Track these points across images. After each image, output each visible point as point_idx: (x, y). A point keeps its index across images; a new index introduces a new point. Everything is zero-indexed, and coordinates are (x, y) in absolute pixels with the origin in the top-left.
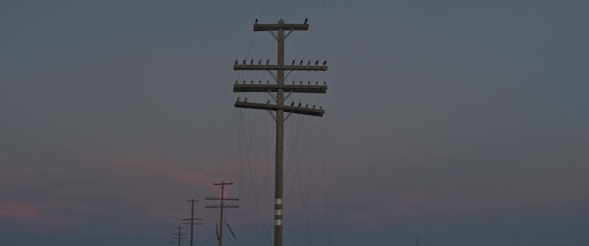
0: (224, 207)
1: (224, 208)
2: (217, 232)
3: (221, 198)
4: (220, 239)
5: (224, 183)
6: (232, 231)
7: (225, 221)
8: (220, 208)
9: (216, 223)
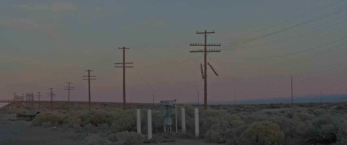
0: (207, 51)
1: (207, 53)
2: (202, 72)
3: (204, 44)
4: (205, 77)
5: (207, 32)
6: (215, 71)
7: (208, 63)
8: (204, 53)
9: (201, 64)
